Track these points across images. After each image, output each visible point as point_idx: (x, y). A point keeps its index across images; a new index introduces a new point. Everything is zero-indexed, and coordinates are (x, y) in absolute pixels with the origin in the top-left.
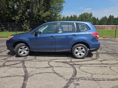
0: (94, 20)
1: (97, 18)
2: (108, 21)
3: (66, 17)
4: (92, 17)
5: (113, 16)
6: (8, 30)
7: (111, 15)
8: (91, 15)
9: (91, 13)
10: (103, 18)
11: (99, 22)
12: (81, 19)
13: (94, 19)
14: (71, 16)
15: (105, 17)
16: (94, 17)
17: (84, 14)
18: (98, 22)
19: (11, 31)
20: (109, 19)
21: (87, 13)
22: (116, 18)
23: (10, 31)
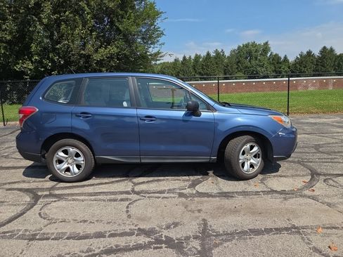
0: (273, 64)
1: (285, 57)
2: (317, 65)
3: (193, 57)
4: (269, 55)
5: (331, 49)
6: (8, 101)
7: (325, 48)
8: (266, 48)
9: (267, 43)
10: (301, 55)
11: (289, 68)
12: (238, 62)
13: (276, 59)
14: (208, 54)
15: (308, 52)
16: (276, 55)
17: (247, 46)
18: (287, 69)
19: (16, 104)
20: (320, 58)
21: (254, 44)
22: (340, 54)
23: (13, 103)
